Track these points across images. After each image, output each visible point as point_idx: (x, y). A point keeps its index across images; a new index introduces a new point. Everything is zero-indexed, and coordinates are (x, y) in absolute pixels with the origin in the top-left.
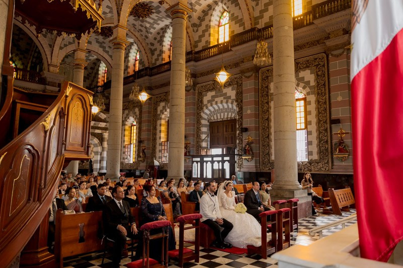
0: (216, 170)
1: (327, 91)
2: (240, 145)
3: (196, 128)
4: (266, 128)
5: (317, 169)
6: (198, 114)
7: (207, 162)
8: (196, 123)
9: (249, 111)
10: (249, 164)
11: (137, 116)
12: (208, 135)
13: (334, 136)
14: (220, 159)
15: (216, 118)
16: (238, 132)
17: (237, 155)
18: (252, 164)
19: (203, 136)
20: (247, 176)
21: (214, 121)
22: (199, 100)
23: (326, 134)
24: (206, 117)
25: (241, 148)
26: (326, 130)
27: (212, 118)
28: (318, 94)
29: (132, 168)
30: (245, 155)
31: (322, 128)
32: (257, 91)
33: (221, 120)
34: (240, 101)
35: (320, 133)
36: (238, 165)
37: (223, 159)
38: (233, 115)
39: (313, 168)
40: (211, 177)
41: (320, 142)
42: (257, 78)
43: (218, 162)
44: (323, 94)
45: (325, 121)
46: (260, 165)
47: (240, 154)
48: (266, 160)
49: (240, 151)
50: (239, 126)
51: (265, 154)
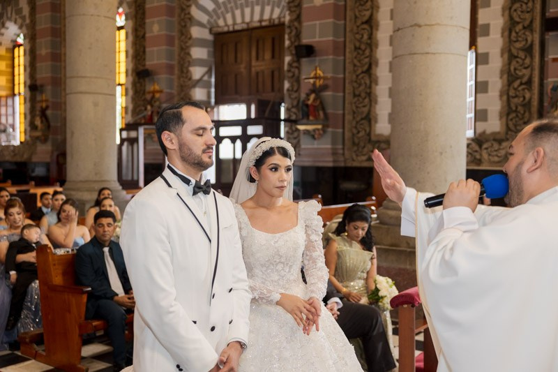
0: (227, 161)
2: (294, 95)
3: (176, 49)
4: (363, 47)
5: (496, 159)
6: (183, 10)
8: (175, 34)
10: (316, 145)
11: (23, 18)
12: (210, 69)
13: (550, 68)
14: (237, 131)
15: (230, 22)
16: (287, 59)
17: (285, 121)
19: (197, 72)
20: (311, 178)
21: (226, 29)
23: (528, 61)
24: (204, 18)
25: (295, 103)
26: (529, 50)
27: (221, 22)
29: (18, 159)
30: (305, 121)
31: (518, 45)
33: (245, 26)
35: (512, 58)
37: (244, 131)
38: (277, 12)
39: (485, 155)
41: (510, 83)
43: (233, 139)
45: (527, 23)
46: (346, 147)
47: (294, 117)
48: (361, 134)
49: (294, 110)
50: (292, 43)
51: (358, 119)
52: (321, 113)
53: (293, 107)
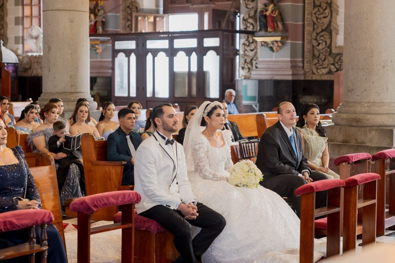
2: (251, 5)
10: (274, 57)
18: (284, 57)
20: (269, 92)
25: (252, 14)
30: (262, 33)
36: (242, 60)
37: (200, 43)
43: (188, 52)
46: (306, 60)
47: (250, 29)
48: (320, 47)
49: (250, 20)
51: (319, 30)
52: (280, 25)
53: (250, 17)
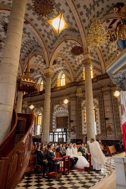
0: (60, 138)
1: (103, 107)
2: (70, 128)
4: (80, 121)
5: (101, 138)
6: (52, 114)
7: (56, 135)
9: (73, 113)
10: (73, 136)
12: (56, 123)
13: (107, 125)
14: (61, 133)
15: (59, 116)
16: (68, 122)
17: (68, 132)
18: (75, 135)
19: (54, 123)
20: (72, 141)
22: (52, 108)
23: (103, 124)
24: (55, 115)
26: (103, 122)
27: (57, 116)
28: (100, 108)
32: (76, 105)
33: (61, 116)
34: (69, 109)
35: (101, 123)
36: (68, 136)
37: (63, 133)
38: (66, 115)
39: (99, 137)
40: (57, 141)
41: (101, 127)
42: (76, 100)
43: (61, 135)
44: (102, 108)
45: (103, 118)
46: (78, 136)
47: (70, 131)
48: (80, 134)
50: (69, 120)
51: (80, 131)
52: (74, 131)
